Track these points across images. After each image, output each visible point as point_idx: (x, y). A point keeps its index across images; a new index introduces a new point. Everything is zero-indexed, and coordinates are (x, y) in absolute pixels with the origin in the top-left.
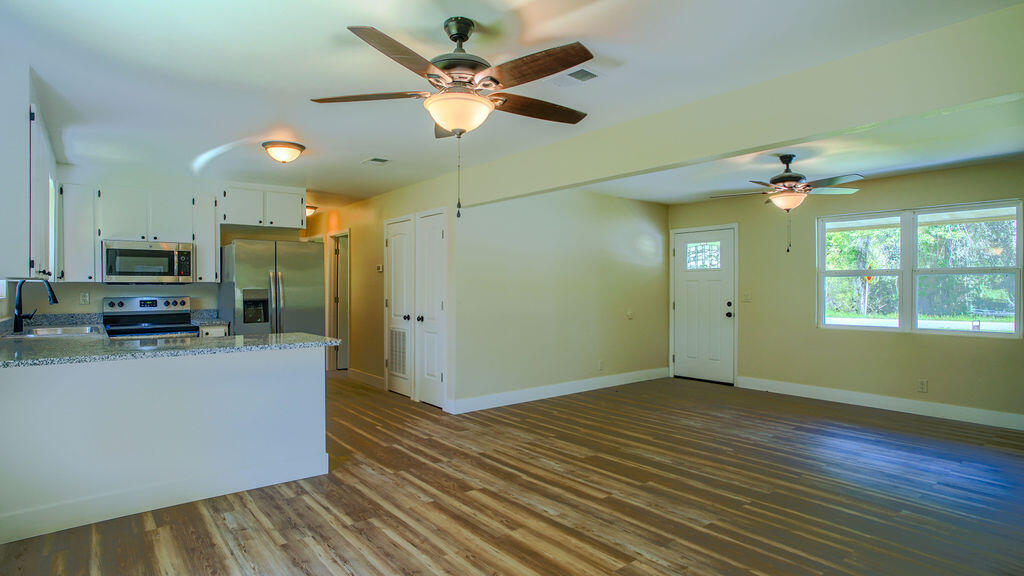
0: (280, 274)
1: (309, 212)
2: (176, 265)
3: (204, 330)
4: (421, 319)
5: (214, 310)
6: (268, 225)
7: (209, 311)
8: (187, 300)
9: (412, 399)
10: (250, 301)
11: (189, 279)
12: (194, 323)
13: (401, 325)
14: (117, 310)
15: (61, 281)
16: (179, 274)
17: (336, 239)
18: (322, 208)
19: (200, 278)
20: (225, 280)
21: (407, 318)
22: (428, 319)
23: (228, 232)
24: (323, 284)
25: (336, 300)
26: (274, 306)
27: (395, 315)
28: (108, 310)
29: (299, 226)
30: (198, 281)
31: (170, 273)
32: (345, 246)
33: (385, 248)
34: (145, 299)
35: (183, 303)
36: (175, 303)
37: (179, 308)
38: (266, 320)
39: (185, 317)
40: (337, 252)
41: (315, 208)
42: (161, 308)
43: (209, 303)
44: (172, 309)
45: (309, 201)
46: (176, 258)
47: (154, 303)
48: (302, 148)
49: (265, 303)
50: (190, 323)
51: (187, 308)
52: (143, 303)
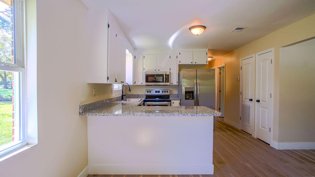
0: (198, 81)
1: (209, 59)
2: (165, 79)
3: (172, 101)
4: (258, 101)
5: (177, 94)
6: (194, 63)
7: (175, 94)
8: (169, 91)
9: (253, 136)
10: (187, 92)
11: (168, 84)
12: (170, 99)
13: (248, 103)
14: (149, 93)
15: (135, 84)
16: (166, 82)
17: (220, 68)
18: (215, 57)
19: (172, 83)
20: (180, 84)
21: (251, 100)
22: (262, 101)
23: (181, 67)
24: (214, 85)
25: (220, 91)
26: (196, 93)
27: (245, 99)
28: (147, 93)
29: (206, 63)
30: (171, 84)
31: (163, 82)
32: (223, 71)
33: (240, 70)
34: (157, 90)
35: (167, 92)
36: (165, 92)
37: (166, 93)
38: (193, 99)
39: (168, 97)
40: (220, 73)
41: (212, 57)
42: (161, 93)
43: (175, 92)
44: (164, 93)
45: (209, 55)
46: (165, 77)
47: (159, 92)
48: (204, 27)
49: (193, 92)
50: (169, 98)
51: (168, 93)
52: (156, 92)
